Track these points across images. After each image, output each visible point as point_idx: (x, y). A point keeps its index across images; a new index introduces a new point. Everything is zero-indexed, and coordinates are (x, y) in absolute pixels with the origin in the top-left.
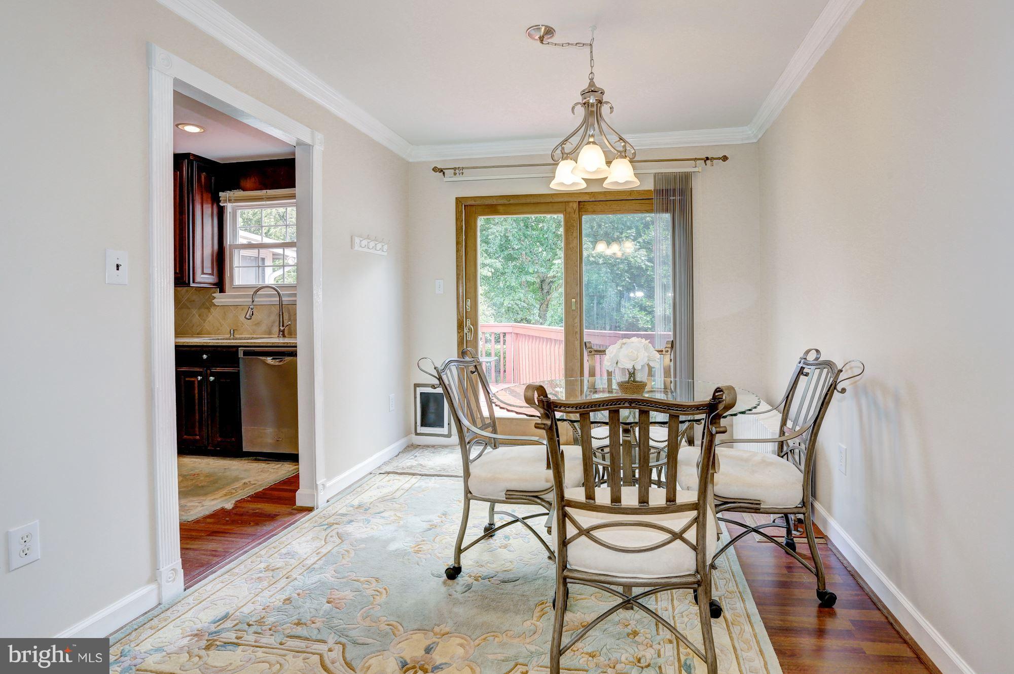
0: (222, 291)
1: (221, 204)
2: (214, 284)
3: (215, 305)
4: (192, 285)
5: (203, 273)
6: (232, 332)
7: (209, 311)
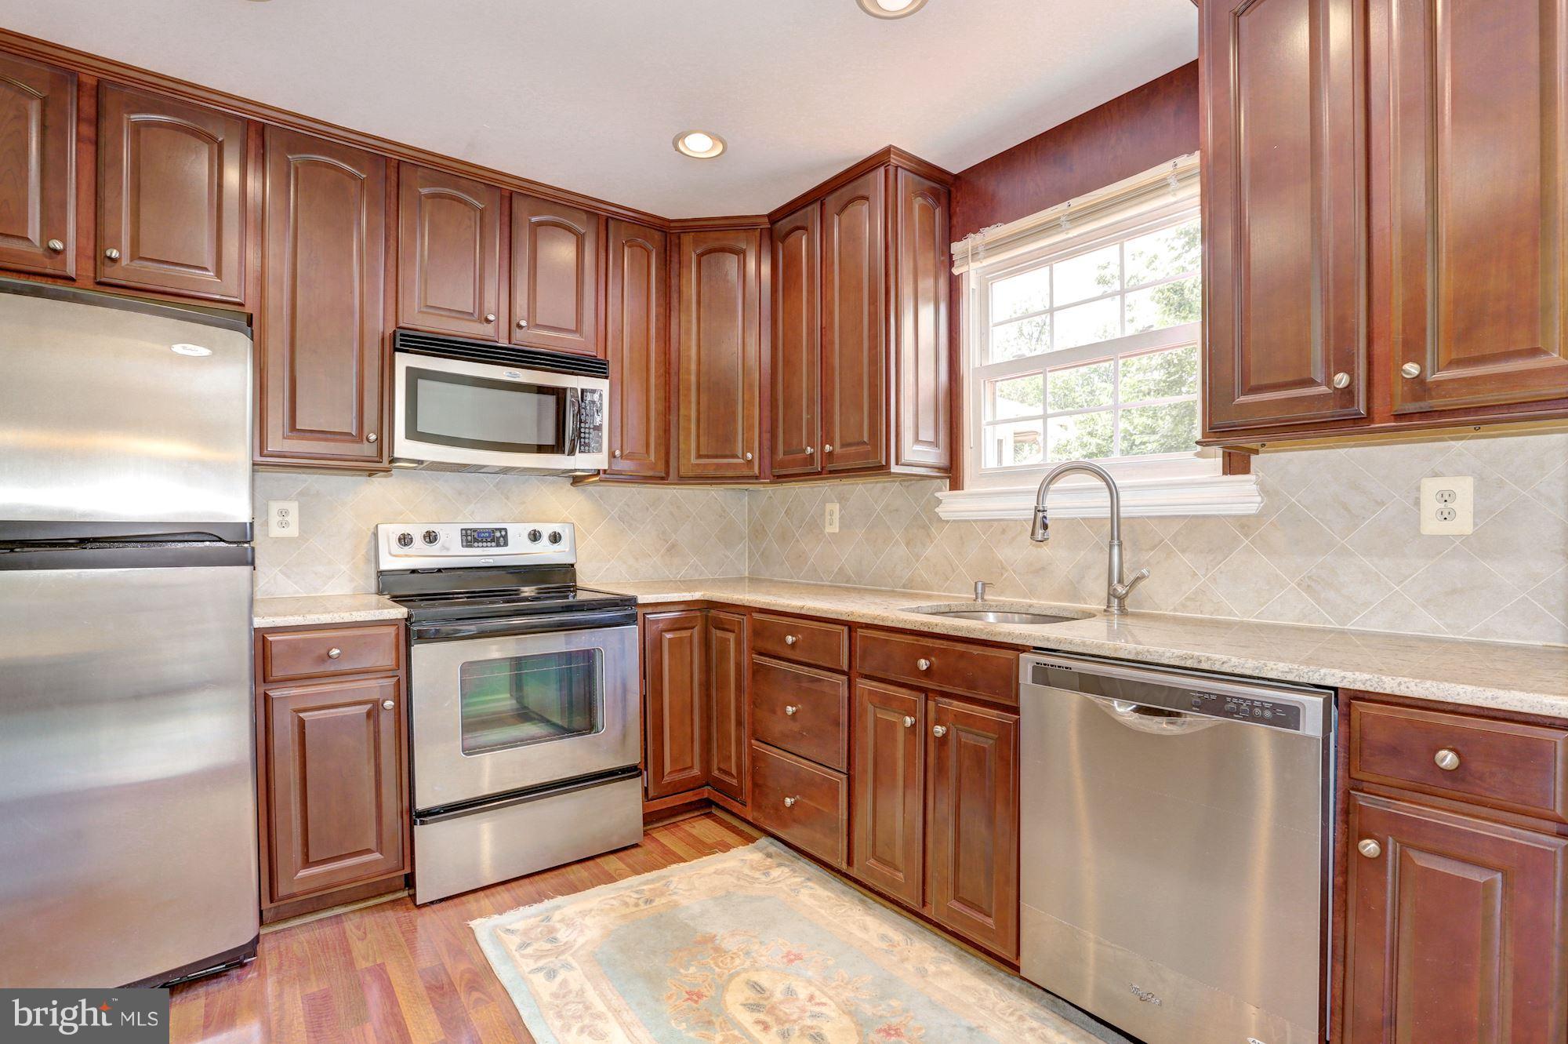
0: (956, 484)
1: (956, 271)
2: (939, 469)
3: (940, 519)
4: (894, 469)
5: (917, 440)
6: (979, 590)
7: (928, 535)
